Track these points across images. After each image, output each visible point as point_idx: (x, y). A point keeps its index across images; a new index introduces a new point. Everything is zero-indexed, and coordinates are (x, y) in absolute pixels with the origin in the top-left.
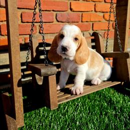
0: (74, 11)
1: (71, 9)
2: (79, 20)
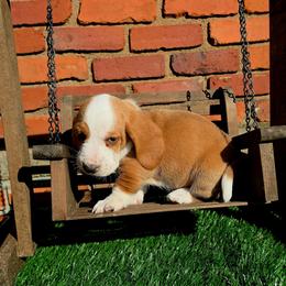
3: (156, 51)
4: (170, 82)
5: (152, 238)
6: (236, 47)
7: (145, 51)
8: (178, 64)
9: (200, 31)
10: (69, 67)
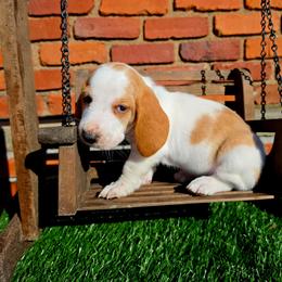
0: (222, 36)
1: (216, 32)
2: (238, 54)
3: (167, 39)
4: (178, 67)
5: (161, 220)
6: (238, 38)
7: (158, 40)
8: (187, 52)
9: (207, 23)
10: (90, 52)
